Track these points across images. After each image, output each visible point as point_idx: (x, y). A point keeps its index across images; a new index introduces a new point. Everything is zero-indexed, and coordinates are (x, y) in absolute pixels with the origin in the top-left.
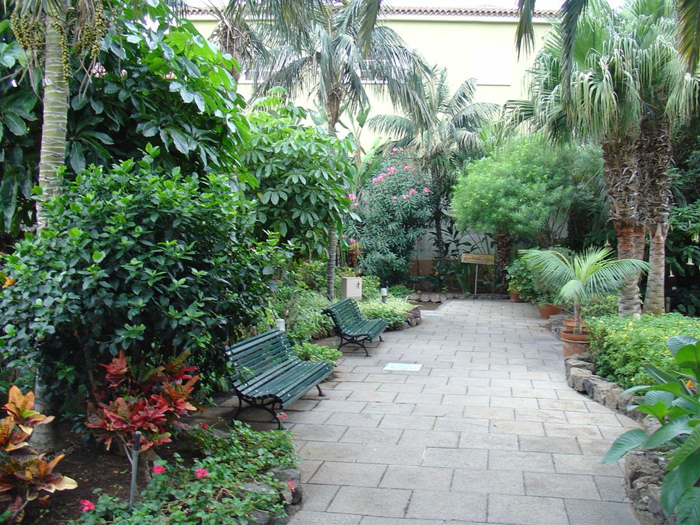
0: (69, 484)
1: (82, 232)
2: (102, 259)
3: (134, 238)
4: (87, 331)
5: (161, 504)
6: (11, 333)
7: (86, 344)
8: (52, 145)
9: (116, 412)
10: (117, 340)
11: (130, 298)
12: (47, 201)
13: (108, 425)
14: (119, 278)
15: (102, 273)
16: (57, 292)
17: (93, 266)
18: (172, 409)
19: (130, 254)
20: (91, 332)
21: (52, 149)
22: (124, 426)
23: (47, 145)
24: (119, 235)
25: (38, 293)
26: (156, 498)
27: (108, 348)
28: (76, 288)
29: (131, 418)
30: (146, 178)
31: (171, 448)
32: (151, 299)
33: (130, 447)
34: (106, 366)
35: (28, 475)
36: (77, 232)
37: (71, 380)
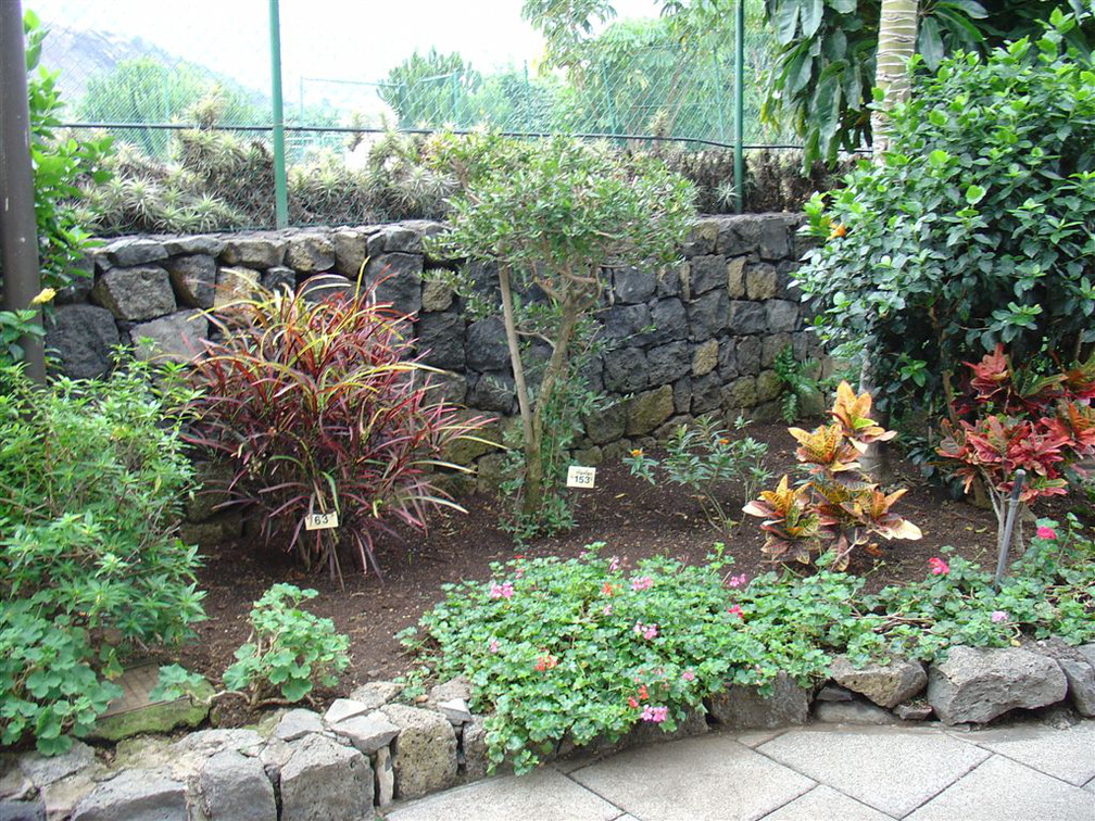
0: (909, 531)
1: (948, 157)
2: (980, 198)
3: (1028, 167)
4: (947, 310)
5: (1044, 587)
6: (842, 306)
7: (945, 331)
8: (898, 23)
9: (985, 437)
10: (995, 327)
11: (1018, 263)
12: (892, 111)
13: (970, 455)
14: (1001, 231)
15: (979, 221)
16: (911, 247)
17: (966, 209)
18: (1072, 444)
19: (1022, 192)
20: (954, 312)
21: (896, 30)
22: (997, 460)
23: (889, 24)
24: (1005, 162)
25: (882, 247)
26: (1035, 575)
27: (979, 338)
28: (936, 243)
29: (1009, 449)
30: (1052, 67)
31: (1053, 507)
32: (1052, 266)
33: (1000, 492)
34: (972, 366)
35: (857, 509)
36: (941, 156)
37: (920, 381)
